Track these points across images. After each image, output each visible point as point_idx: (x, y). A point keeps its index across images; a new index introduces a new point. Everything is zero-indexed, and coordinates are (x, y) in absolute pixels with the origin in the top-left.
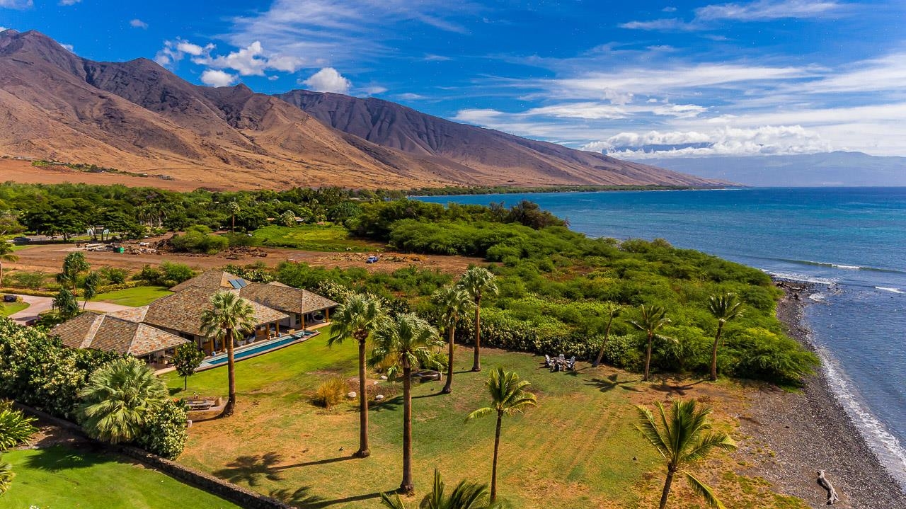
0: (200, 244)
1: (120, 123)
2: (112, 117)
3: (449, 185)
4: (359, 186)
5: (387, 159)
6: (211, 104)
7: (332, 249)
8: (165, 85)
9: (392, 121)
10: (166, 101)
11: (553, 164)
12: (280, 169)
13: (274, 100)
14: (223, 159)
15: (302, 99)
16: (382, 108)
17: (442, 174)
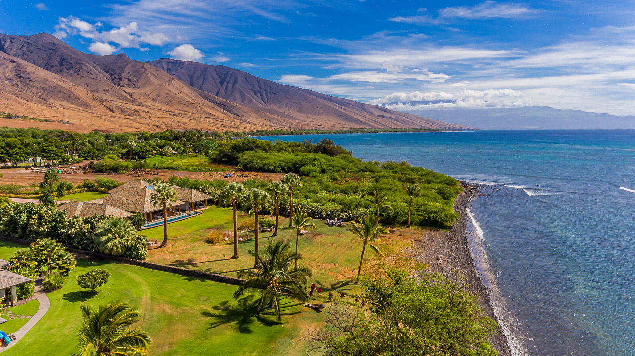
0: (113, 167)
1: (28, 81)
2: (21, 77)
3: (276, 128)
4: (212, 129)
5: (232, 110)
6: (98, 68)
7: (201, 170)
8: (62, 53)
9: (235, 83)
10: (63, 65)
11: (349, 114)
12: (153, 116)
13: (147, 66)
14: (109, 109)
15: (168, 65)
16: (228, 73)
17: (272, 120)
